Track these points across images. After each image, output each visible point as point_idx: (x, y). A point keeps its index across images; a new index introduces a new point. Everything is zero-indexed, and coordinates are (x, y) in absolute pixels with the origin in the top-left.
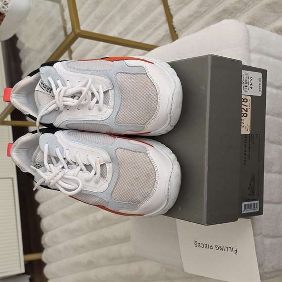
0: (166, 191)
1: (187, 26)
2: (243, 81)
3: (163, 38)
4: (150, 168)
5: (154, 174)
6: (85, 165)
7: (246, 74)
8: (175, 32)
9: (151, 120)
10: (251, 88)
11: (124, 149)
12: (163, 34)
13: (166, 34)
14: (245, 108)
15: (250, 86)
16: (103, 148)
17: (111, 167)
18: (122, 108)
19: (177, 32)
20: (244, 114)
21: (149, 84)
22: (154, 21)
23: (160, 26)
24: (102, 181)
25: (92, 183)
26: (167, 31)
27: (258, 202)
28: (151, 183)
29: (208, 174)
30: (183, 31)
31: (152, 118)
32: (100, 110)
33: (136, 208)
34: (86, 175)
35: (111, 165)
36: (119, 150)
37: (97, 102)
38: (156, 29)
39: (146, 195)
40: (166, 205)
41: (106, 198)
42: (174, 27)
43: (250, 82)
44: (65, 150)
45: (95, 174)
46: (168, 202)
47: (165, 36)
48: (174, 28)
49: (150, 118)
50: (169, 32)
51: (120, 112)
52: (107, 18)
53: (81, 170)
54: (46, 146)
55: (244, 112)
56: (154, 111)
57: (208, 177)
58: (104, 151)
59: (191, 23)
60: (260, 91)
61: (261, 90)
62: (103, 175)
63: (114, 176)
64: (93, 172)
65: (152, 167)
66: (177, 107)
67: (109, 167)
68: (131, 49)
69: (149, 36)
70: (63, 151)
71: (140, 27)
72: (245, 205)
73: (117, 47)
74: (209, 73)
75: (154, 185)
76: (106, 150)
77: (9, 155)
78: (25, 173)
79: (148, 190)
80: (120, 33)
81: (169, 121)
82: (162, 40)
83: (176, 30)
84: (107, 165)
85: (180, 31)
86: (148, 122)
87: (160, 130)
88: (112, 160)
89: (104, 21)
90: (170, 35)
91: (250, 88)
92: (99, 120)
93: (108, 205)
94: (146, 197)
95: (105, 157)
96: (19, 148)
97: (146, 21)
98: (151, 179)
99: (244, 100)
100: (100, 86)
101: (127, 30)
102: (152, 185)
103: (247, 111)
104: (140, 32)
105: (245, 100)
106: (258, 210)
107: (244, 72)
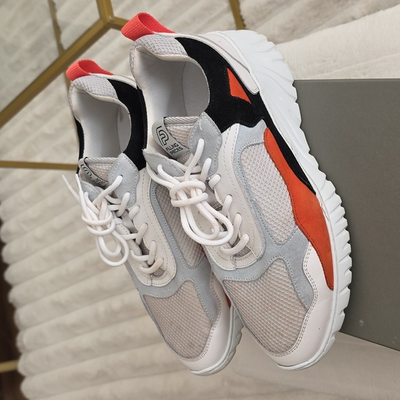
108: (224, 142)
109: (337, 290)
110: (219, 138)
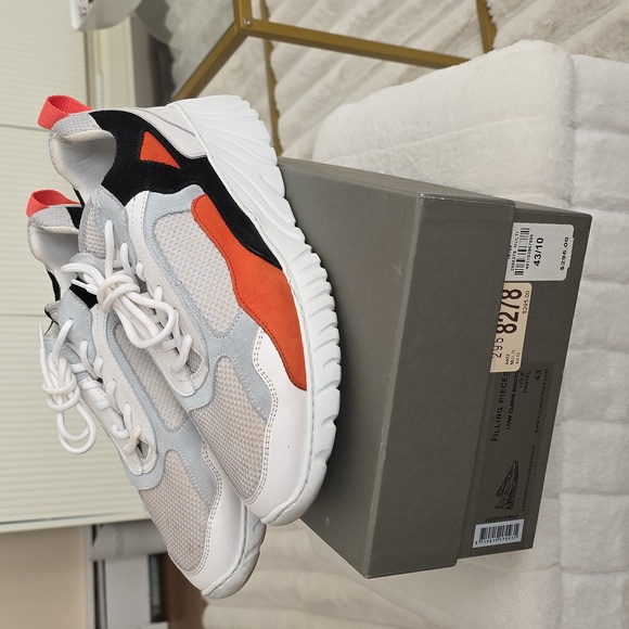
1: (517, 6)
2: (513, 249)
3: (463, 30)
7: (525, 231)
8: (491, 17)
10: (537, 263)
12: (462, 21)
13: (468, 22)
14: (512, 312)
15: (532, 259)
19: (494, 19)
20: (505, 327)
26: (472, 16)
27: (521, 522)
29: (385, 468)
30: (507, 16)
43: (534, 249)
47: (466, 26)
48: (488, 9)
50: (476, 17)
55: (506, 321)
57: (385, 475)
60: (562, 268)
61: (567, 266)
68: (378, 61)
72: (483, 530)
73: (349, 57)
74: (414, 240)
82: (458, 34)
83: (491, 12)
85: (502, 15)
90: (477, 24)
91: (532, 264)
99: (509, 293)
103: (516, 319)
105: (515, 294)
106: (519, 539)
107: (518, 227)
108: (130, 217)
109: (313, 387)
110: (123, 212)
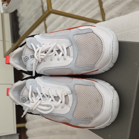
0: (111, 110)
1: (111, 9)
4: (98, 95)
5: (101, 99)
6: (55, 97)
8: (104, 12)
9: (99, 60)
11: (80, 84)
16: (65, 85)
17: (72, 97)
18: (79, 56)
21: (95, 38)
22: (92, 5)
23: (95, 8)
24: (66, 107)
25: (59, 108)
28: (100, 105)
31: (100, 59)
32: (65, 59)
33: (90, 122)
34: (55, 103)
35: (71, 95)
36: (76, 85)
37: (63, 55)
38: (93, 10)
39: (97, 113)
40: (111, 119)
41: (70, 117)
42: (104, 9)
44: (42, 88)
45: (61, 102)
46: (112, 117)
49: (98, 60)
50: (100, 12)
51: (77, 59)
52: (66, 2)
53: (52, 101)
54: (31, 87)
56: (101, 54)
58: (67, 87)
59: (113, 7)
62: (66, 103)
63: (74, 102)
64: (60, 101)
65: (100, 95)
66: (116, 49)
67: (70, 97)
69: (88, 13)
70: (41, 89)
71: (84, 8)
75: (102, 106)
76: (68, 86)
77: (8, 95)
78: (17, 105)
79: (98, 110)
80: (72, 11)
81: (111, 60)
83: (104, 10)
84: (68, 95)
85: (107, 11)
86: (97, 62)
87: (105, 67)
88: (72, 92)
89: (64, 4)
90: (100, 13)
92: (65, 66)
93: (71, 122)
94: (97, 115)
95: (67, 90)
96: (14, 90)
97: (87, 5)
98: (100, 102)
100: (64, 45)
101: (76, 9)
102: (101, 106)
104: (84, 11)
